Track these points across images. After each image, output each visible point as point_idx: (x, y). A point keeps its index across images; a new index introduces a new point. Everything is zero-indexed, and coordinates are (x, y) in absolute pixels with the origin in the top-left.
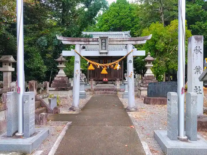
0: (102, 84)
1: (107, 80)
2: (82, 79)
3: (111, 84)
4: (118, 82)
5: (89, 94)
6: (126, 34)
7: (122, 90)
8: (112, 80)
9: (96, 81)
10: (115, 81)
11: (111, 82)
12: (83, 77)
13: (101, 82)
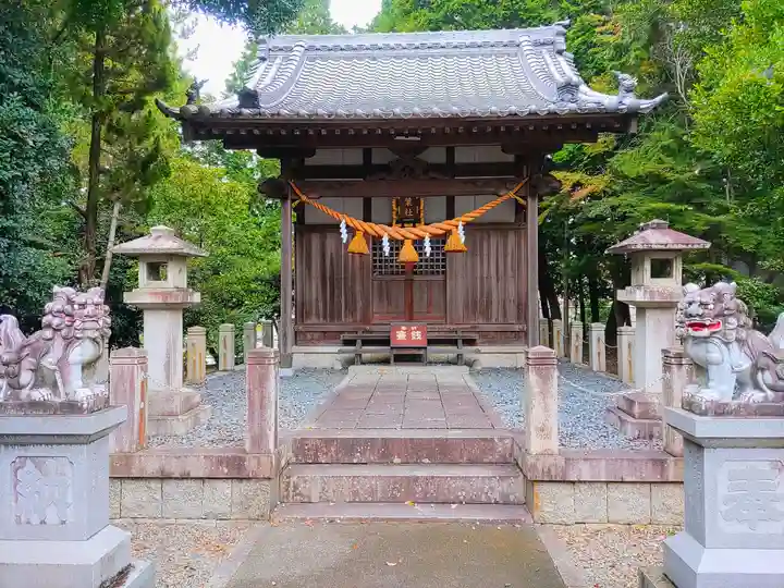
0: (386, 362)
1: (417, 335)
2: (62, 363)
3: (449, 363)
4: (545, 379)
5: (222, 508)
6: (543, 44)
7: (584, 471)
8: (453, 336)
9: (347, 343)
10: (470, 342)
11: (449, 352)
12: (69, 341)
13: (383, 352)
